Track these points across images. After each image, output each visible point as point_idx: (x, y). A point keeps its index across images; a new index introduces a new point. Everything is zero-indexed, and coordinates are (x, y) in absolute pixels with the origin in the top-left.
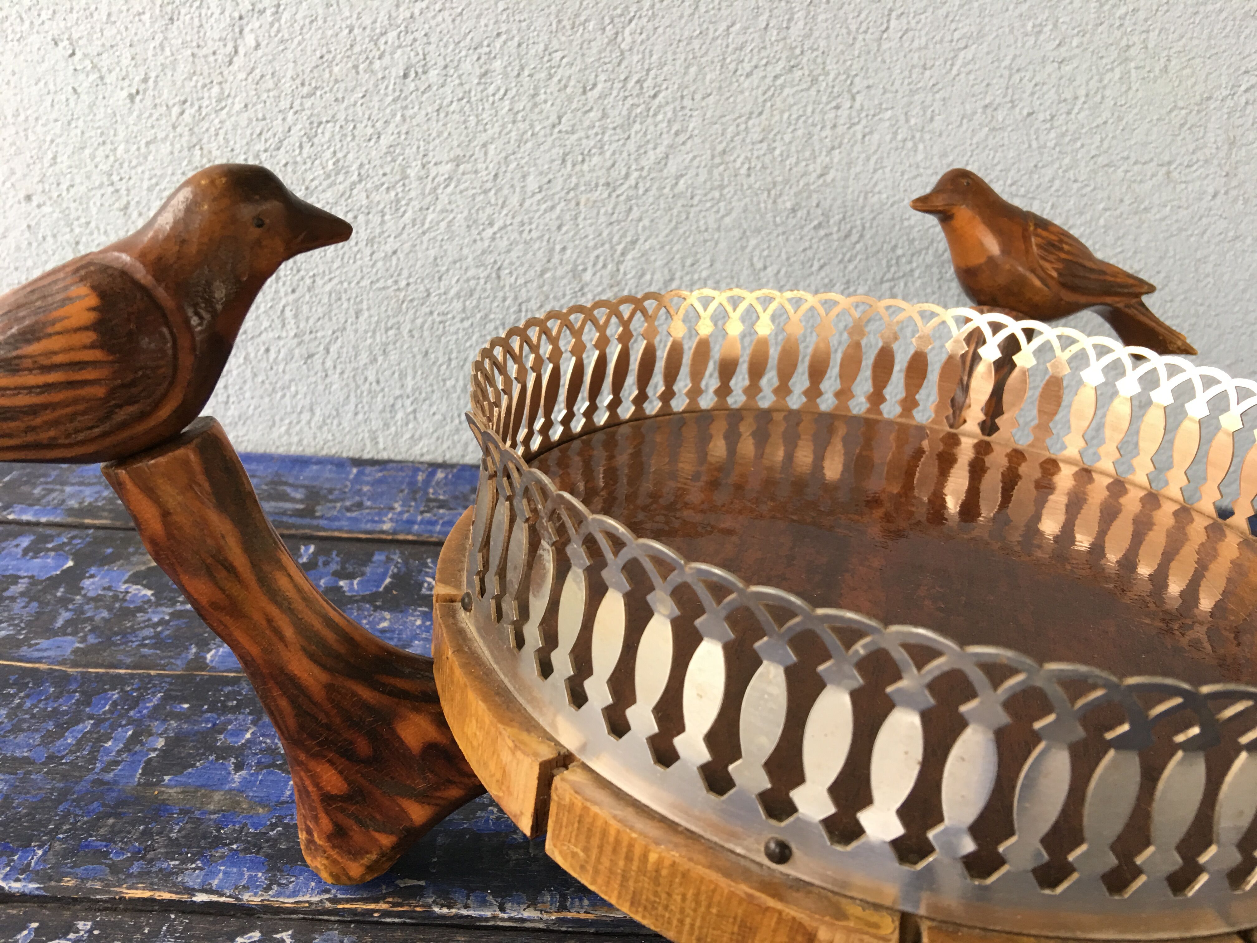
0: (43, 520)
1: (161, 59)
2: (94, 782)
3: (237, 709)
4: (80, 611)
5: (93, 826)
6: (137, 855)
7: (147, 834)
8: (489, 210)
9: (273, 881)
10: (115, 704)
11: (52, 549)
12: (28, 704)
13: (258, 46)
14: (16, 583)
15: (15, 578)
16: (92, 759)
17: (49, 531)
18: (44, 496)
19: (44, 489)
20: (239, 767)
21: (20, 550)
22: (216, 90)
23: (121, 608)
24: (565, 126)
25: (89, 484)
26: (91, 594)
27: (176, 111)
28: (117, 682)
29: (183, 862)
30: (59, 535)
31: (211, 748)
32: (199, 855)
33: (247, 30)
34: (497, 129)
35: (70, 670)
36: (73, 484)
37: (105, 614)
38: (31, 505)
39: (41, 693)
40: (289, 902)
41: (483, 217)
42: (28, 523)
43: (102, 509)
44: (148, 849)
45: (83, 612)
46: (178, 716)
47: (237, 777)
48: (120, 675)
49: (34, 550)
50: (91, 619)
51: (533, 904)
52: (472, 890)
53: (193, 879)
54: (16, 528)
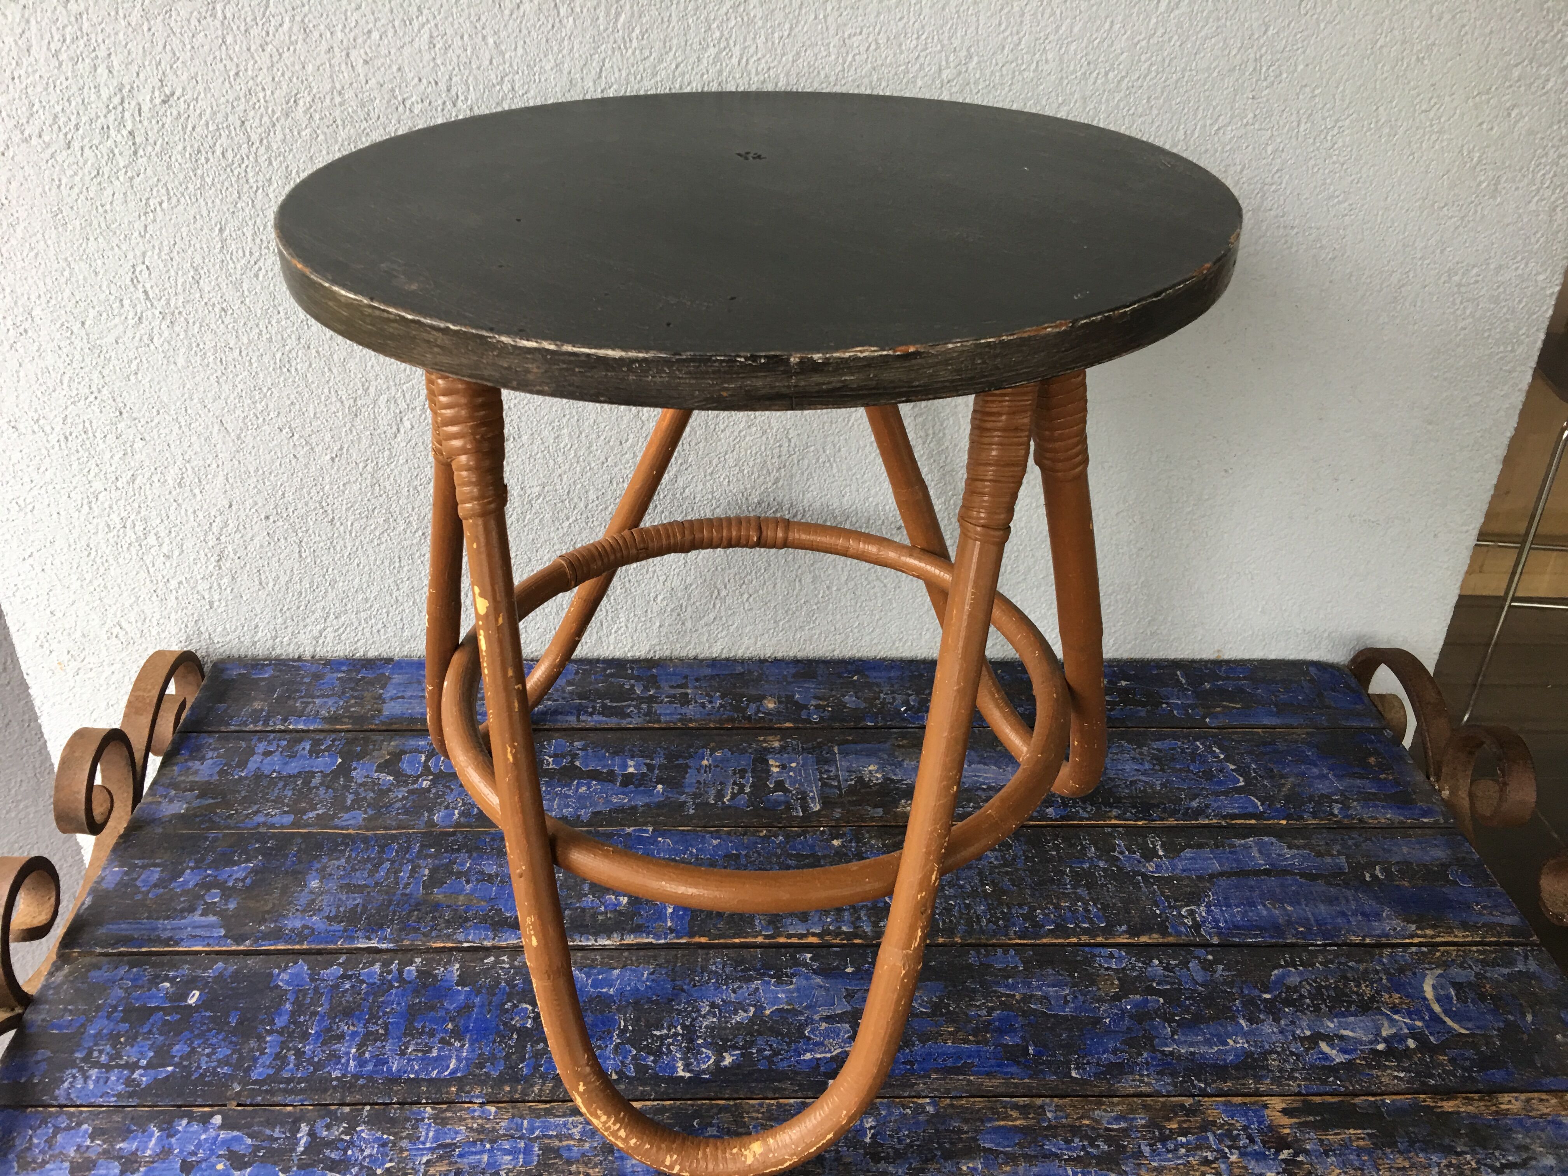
0: (312, 728)
1: (351, 437)
2: (402, 894)
3: (458, 850)
4: (357, 794)
5: (409, 915)
6: (433, 928)
7: (434, 918)
8: (565, 511)
9: (495, 936)
10: (397, 852)
11: (324, 751)
12: (354, 855)
13: (413, 427)
14: (314, 777)
15: (312, 774)
16: (397, 883)
17: (318, 736)
18: (305, 708)
19: (302, 703)
20: (468, 882)
21: (306, 752)
22: (387, 453)
23: (379, 790)
24: (610, 462)
25: (328, 696)
26: (359, 781)
27: (361, 465)
28: (394, 838)
29: (455, 929)
30: (325, 738)
31: (452, 873)
32: (461, 926)
33: (405, 419)
34: (567, 466)
35: (368, 833)
36: (318, 697)
37: (372, 794)
38: (300, 717)
39: (358, 847)
40: (504, 944)
41: (562, 515)
42: (303, 731)
43: (342, 716)
44: (437, 925)
45: (359, 794)
46: (430, 856)
47: (468, 887)
48: (393, 835)
49: (315, 752)
50: (365, 798)
51: (609, 938)
52: (582, 934)
53: (461, 937)
54: (298, 735)
